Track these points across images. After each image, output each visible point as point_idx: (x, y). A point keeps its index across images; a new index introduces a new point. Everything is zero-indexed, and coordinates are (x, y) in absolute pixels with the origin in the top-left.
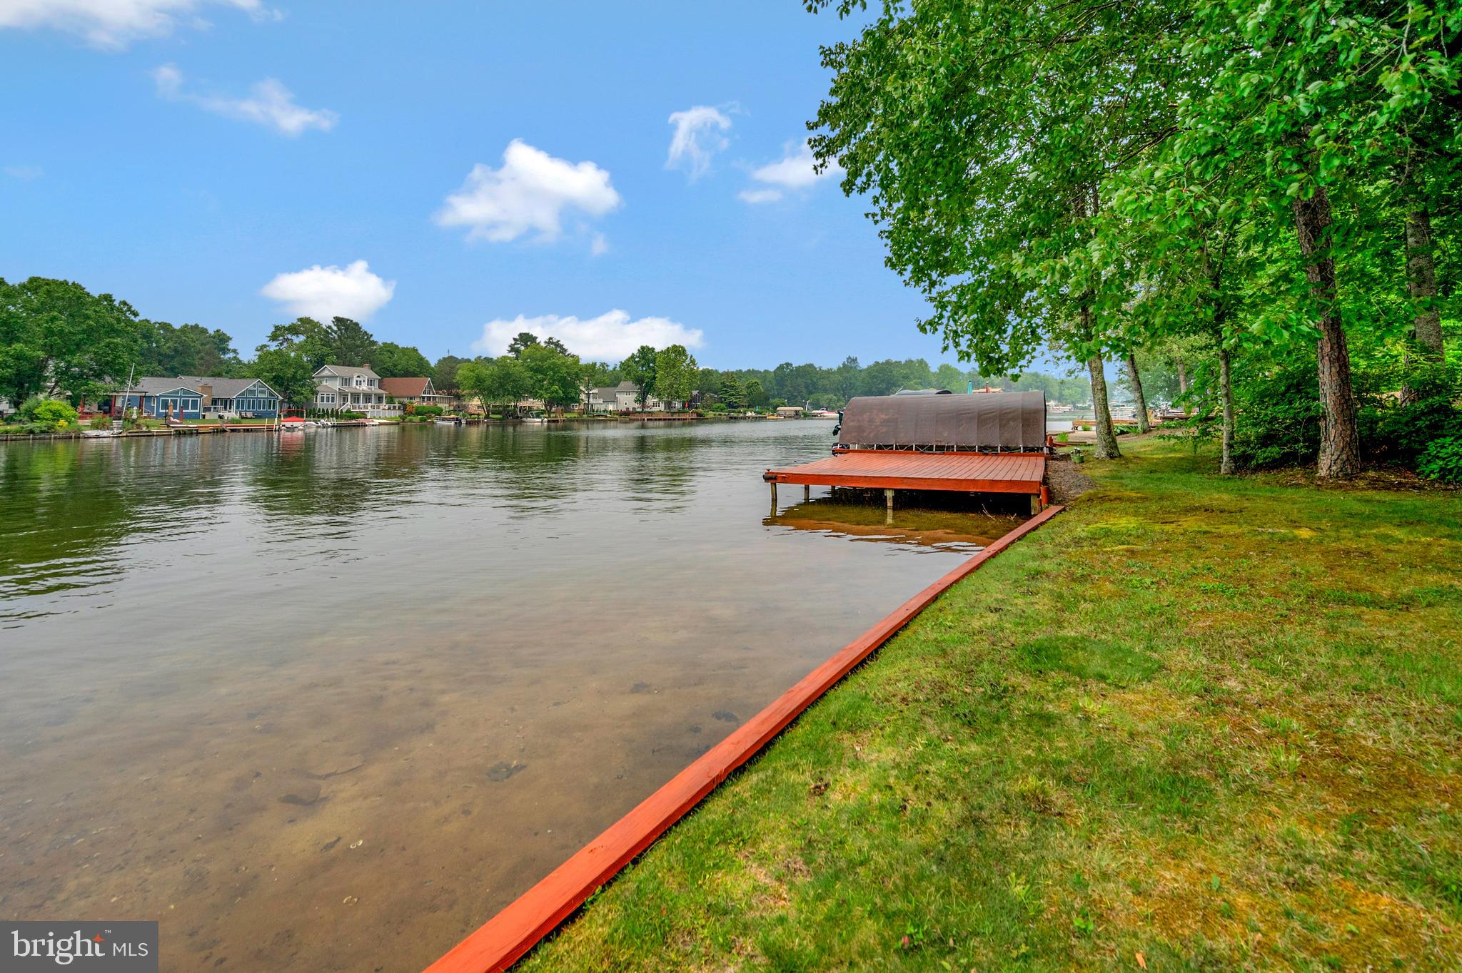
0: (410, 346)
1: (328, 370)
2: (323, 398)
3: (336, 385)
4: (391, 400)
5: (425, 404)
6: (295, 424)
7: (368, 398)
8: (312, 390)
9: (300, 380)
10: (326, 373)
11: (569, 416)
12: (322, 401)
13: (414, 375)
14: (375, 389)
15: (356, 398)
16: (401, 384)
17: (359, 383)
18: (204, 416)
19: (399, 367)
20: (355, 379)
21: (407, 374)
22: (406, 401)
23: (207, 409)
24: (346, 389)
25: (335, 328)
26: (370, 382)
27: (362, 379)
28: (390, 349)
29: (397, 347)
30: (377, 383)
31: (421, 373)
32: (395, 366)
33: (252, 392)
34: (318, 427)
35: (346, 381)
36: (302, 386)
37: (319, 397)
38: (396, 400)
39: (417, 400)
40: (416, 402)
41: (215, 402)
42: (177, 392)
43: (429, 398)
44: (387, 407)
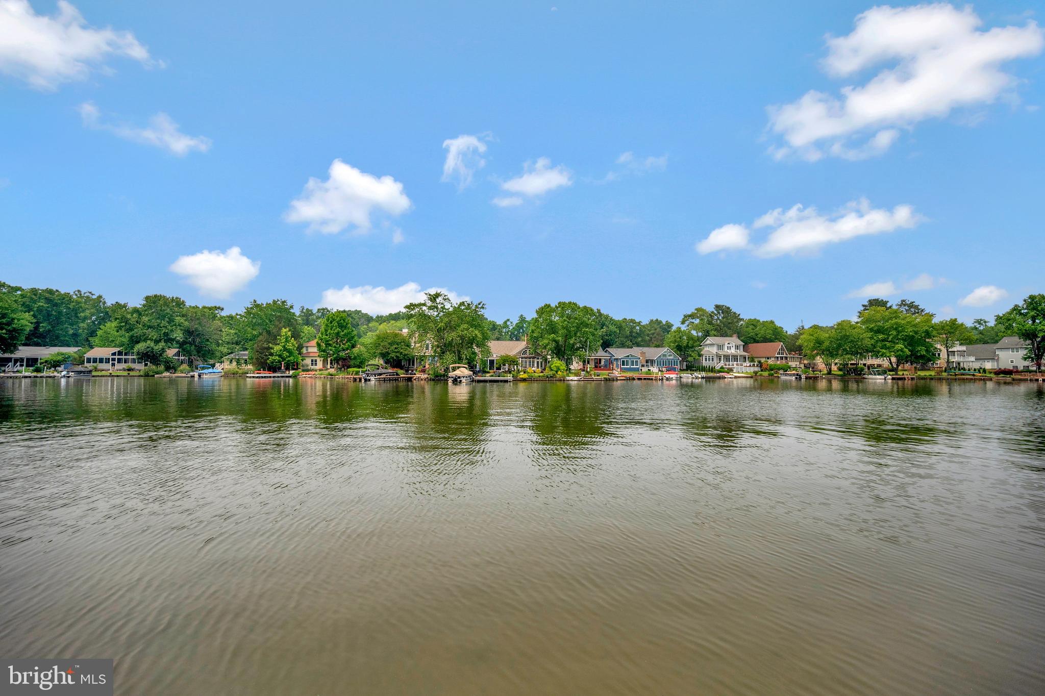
0: (769, 319)
1: (709, 340)
2: (706, 359)
3: (714, 350)
4: (752, 360)
5: (778, 362)
6: (671, 376)
7: (735, 358)
8: (699, 354)
9: (692, 348)
10: (708, 342)
11: (927, 373)
12: (706, 360)
13: (771, 341)
14: (741, 352)
15: (727, 358)
16: (759, 349)
17: (729, 348)
18: (641, 369)
19: (759, 336)
20: (726, 345)
21: (766, 340)
22: (763, 360)
23: (643, 366)
24: (720, 352)
25: (716, 312)
26: (737, 347)
27: (732, 345)
28: (754, 323)
29: (759, 321)
30: (742, 347)
31: (776, 339)
32: (757, 335)
33: (664, 355)
34: (693, 378)
35: (720, 347)
36: (693, 351)
37: (704, 358)
38: (756, 360)
39: (773, 359)
40: (771, 362)
41: (647, 362)
42: (628, 356)
43: (782, 358)
44: (748, 365)
